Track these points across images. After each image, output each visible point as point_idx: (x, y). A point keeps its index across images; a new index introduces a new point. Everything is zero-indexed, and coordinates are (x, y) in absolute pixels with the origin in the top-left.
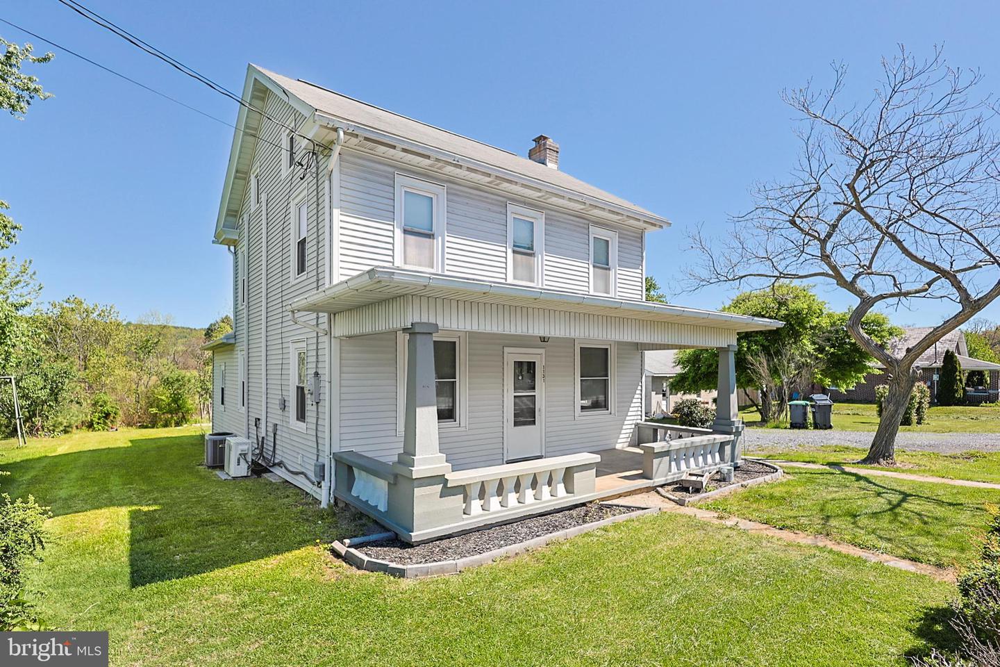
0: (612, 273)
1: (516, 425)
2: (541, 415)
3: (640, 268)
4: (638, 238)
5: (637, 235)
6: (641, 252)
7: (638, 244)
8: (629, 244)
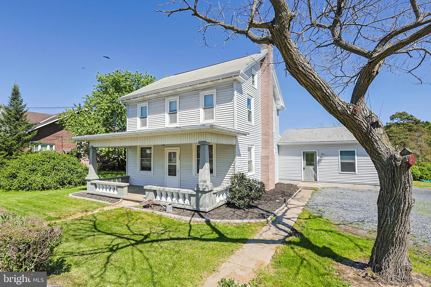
0: (214, 109)
1: (169, 175)
2: (178, 173)
3: (233, 101)
4: (231, 86)
5: (230, 85)
6: (233, 92)
7: (231, 89)
8: (225, 91)
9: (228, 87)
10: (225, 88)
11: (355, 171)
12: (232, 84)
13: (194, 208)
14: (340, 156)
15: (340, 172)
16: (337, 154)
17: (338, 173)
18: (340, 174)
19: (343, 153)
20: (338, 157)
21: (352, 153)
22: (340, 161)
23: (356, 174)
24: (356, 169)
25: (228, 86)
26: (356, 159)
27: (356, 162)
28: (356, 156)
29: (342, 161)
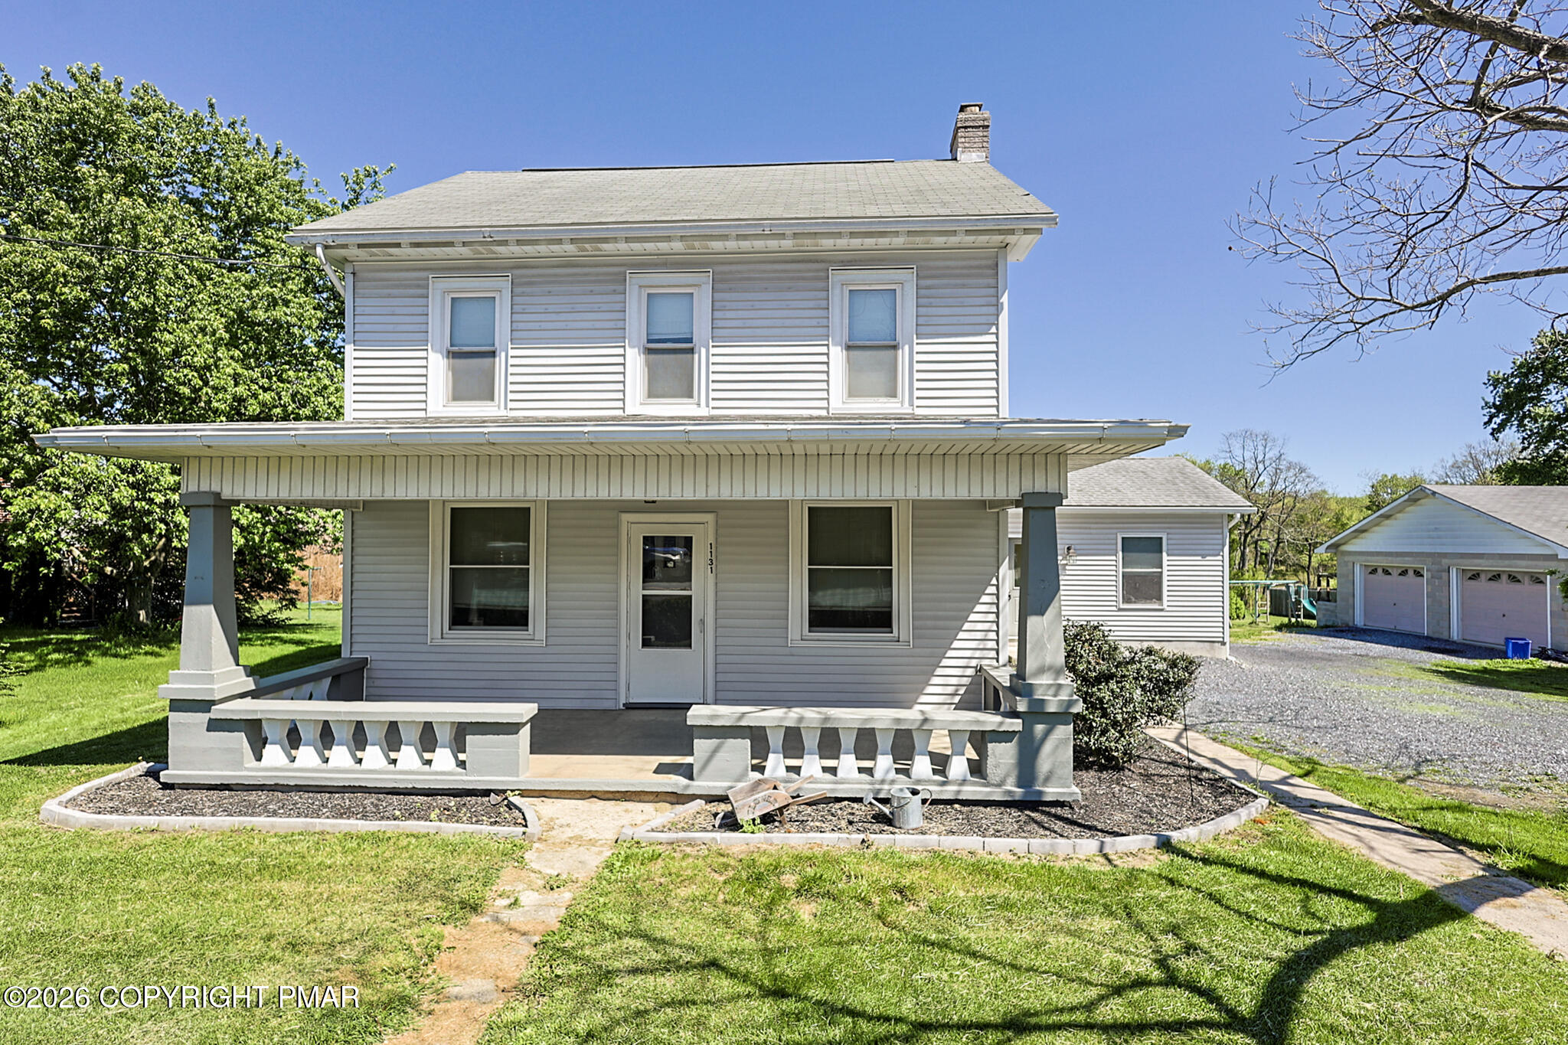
0: (903, 355)
1: (646, 643)
2: (703, 631)
3: (994, 330)
4: (988, 267)
5: (984, 262)
6: (997, 297)
7: (985, 281)
8: (956, 286)
9: (973, 271)
10: (958, 271)
11: (1160, 598)
12: (990, 262)
13: (1009, 792)
14: (1121, 553)
15: (1122, 606)
16: (1114, 547)
17: (1114, 608)
18: (1120, 610)
19: (1129, 545)
20: (1114, 558)
21: (1154, 546)
22: (1121, 570)
23: (1162, 610)
24: (1165, 593)
25: (971, 267)
26: (1165, 563)
27: (1165, 573)
28: (1164, 554)
29: (1126, 570)
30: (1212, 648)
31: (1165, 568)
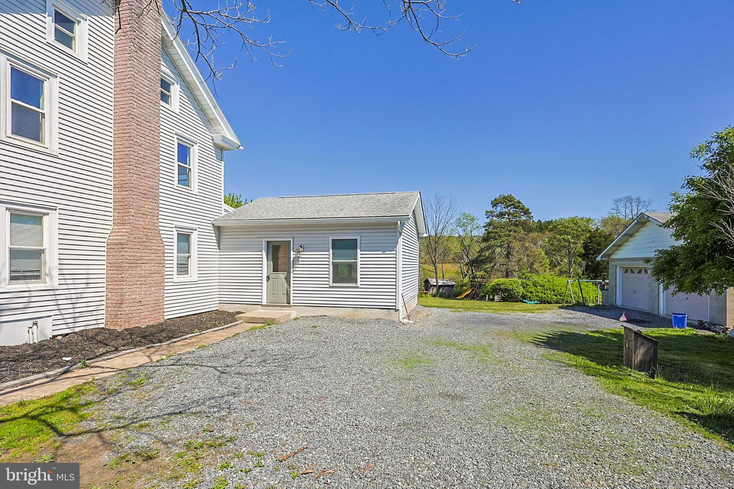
11: (355, 281)
14: (331, 250)
15: (332, 285)
16: (327, 246)
17: (328, 286)
18: (331, 287)
19: (336, 245)
20: (327, 253)
21: (351, 245)
22: (331, 261)
23: (357, 287)
24: (359, 277)
26: (359, 256)
27: (359, 263)
28: (358, 250)
29: (334, 261)
30: (389, 314)
31: (359, 259)
